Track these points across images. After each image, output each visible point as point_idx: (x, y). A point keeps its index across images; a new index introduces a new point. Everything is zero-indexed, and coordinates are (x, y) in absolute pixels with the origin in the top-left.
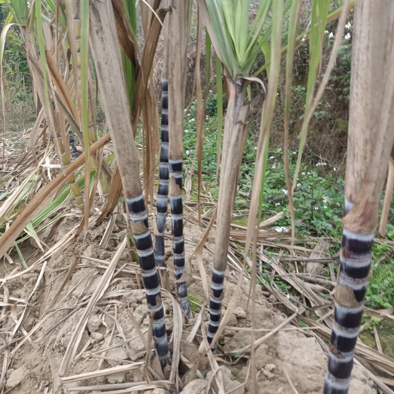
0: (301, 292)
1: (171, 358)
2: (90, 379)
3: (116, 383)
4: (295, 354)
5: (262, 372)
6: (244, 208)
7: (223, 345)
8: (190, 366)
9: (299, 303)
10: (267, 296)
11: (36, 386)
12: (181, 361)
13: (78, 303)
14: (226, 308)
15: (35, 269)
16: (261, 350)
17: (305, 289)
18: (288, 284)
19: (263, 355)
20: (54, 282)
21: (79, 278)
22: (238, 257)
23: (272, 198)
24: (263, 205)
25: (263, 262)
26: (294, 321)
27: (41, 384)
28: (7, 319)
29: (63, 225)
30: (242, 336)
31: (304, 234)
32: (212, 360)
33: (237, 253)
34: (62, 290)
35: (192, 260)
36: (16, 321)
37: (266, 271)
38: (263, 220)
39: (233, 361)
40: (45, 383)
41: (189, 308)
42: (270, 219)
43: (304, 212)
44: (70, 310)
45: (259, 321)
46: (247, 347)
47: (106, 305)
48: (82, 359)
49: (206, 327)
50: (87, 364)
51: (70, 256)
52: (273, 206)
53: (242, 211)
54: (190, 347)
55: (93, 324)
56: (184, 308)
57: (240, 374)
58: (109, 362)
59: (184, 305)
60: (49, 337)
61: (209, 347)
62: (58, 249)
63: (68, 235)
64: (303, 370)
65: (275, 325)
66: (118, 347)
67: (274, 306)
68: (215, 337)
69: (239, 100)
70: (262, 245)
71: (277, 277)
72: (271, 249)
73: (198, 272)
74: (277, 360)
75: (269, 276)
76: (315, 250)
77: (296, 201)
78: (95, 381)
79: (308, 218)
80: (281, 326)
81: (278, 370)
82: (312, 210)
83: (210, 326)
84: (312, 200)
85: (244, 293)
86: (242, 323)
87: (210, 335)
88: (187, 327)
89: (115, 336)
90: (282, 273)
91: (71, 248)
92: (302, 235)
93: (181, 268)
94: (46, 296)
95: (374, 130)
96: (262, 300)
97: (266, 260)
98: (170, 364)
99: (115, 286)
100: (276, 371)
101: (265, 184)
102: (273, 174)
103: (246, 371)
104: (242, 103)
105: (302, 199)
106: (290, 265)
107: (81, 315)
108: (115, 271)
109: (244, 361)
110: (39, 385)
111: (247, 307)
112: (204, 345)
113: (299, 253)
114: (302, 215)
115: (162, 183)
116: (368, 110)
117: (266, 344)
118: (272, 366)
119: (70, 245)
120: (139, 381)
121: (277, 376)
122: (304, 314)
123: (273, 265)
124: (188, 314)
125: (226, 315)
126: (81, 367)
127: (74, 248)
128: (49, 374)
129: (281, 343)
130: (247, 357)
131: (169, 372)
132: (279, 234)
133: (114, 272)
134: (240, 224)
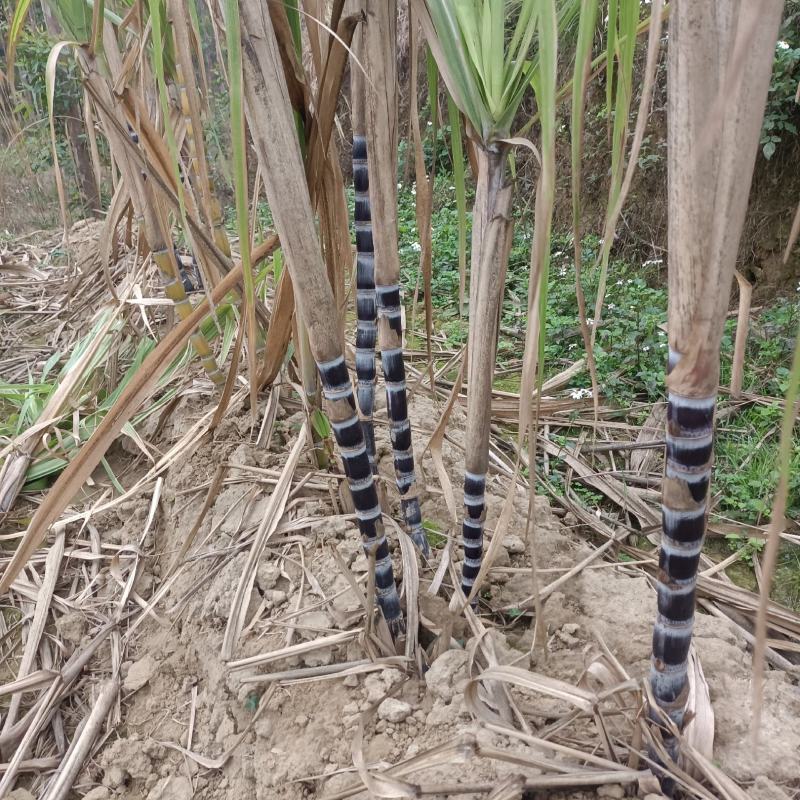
0: (622, 504)
1: (406, 621)
2: (275, 662)
3: (318, 666)
4: (612, 605)
5: (557, 637)
6: (509, 356)
7: (489, 599)
8: (437, 632)
9: (619, 523)
10: (561, 516)
11: (176, 686)
12: (420, 625)
13: (233, 544)
14: (490, 538)
15: (142, 491)
16: (555, 600)
17: (629, 498)
18: (597, 492)
19: (559, 609)
20: (182, 512)
21: (229, 503)
22: (504, 449)
23: (561, 334)
24: (546, 349)
25: (551, 457)
26: (610, 554)
27: (185, 683)
28: (105, 580)
29: (182, 411)
30: (521, 581)
31: (624, 399)
32: (473, 621)
33: (503, 443)
34: (199, 524)
35: (424, 460)
36: (122, 584)
37: (555, 471)
38: (546, 378)
39: (508, 623)
40: (191, 681)
41: (426, 542)
42: (560, 375)
43: (624, 357)
44: (222, 557)
45: (548, 557)
46: (531, 597)
47: (284, 544)
48: (254, 634)
49: (458, 571)
50: (264, 641)
51: (205, 466)
52: (564, 350)
53: (506, 363)
54: (435, 601)
55: (267, 576)
56: (417, 542)
57: (520, 642)
58: (303, 635)
59: (416, 537)
60: (188, 605)
61: (466, 600)
62: (180, 454)
63: (195, 428)
64: (626, 630)
65: (577, 561)
66: (315, 610)
67: (573, 532)
68: (476, 584)
69: (496, 178)
70: (547, 424)
71: (576, 481)
72: (565, 430)
73: (436, 479)
74: (582, 617)
75: (563, 480)
76: (645, 426)
77: (607, 337)
78: (282, 666)
79: (630, 367)
80: (586, 561)
81: (585, 633)
82: (639, 351)
83: (465, 567)
84: (636, 333)
85: (520, 512)
86: (519, 561)
87: (466, 582)
88: (425, 572)
89: (306, 593)
90: (585, 472)
91: (203, 452)
92: (620, 400)
93: (407, 474)
94: (170, 538)
95: (705, 243)
96: (551, 522)
97: (555, 451)
98: (405, 632)
99: (294, 513)
100: (581, 634)
101: (548, 308)
102: (562, 287)
103: (531, 636)
104: (501, 184)
105: (618, 332)
106: (602, 458)
107: (243, 564)
108: (293, 487)
109: (526, 622)
110: (181, 684)
111: (527, 534)
112: (457, 598)
113: (617, 434)
114: (620, 363)
115: (365, 326)
116: (694, 216)
117: (563, 592)
118: (574, 626)
119: (203, 446)
120: (357, 660)
121: (583, 641)
122: (627, 541)
123: (568, 460)
124: (425, 551)
125: (490, 549)
126: (255, 647)
127: (210, 452)
128: (196, 666)
129: (587, 590)
130: (530, 614)
131: (404, 642)
132: (578, 402)
133: (291, 490)
134: (504, 387)
